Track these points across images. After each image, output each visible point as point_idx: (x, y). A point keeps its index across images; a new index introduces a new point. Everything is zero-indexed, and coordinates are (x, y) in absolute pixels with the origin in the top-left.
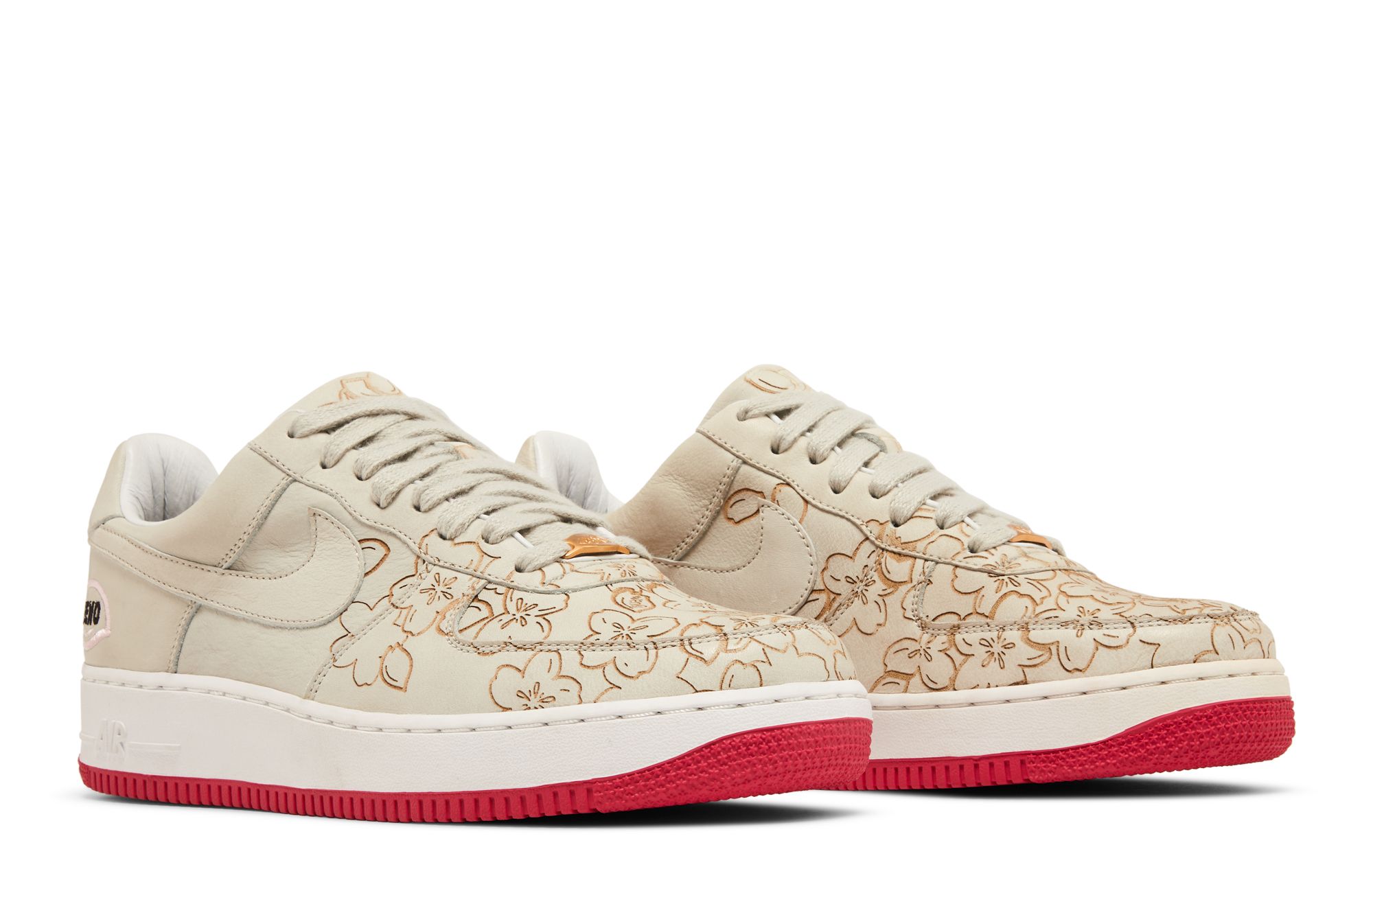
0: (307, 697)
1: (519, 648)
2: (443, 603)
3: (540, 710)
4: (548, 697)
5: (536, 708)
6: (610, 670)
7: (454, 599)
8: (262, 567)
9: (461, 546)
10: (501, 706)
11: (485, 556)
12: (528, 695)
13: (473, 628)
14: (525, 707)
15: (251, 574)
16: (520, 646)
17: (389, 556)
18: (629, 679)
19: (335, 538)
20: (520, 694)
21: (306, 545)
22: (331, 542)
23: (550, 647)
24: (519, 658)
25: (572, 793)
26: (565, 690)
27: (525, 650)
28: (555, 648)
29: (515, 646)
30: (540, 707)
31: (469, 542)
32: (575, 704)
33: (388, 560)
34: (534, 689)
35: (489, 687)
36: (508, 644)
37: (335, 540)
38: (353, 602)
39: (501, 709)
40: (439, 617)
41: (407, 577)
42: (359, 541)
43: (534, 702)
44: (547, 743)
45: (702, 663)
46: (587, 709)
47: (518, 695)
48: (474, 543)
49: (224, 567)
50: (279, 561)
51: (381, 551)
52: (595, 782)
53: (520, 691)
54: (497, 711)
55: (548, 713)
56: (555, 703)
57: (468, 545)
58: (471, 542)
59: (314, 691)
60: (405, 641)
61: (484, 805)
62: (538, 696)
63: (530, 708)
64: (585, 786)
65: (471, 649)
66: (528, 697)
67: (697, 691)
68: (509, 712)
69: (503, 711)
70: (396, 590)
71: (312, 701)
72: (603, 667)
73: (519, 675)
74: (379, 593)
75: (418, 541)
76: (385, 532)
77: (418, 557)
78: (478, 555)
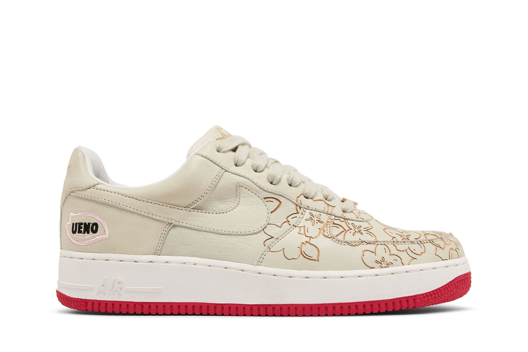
0: (257, 265)
1: (368, 243)
2: (320, 225)
3: (387, 268)
4: (389, 263)
5: (385, 267)
6: (409, 251)
7: (324, 223)
8: (210, 208)
9: (317, 202)
10: (369, 267)
11: (329, 206)
12: (380, 262)
13: (340, 235)
14: (381, 267)
15: (206, 212)
16: (368, 242)
17: (281, 205)
18: (418, 255)
19: (250, 196)
20: (377, 262)
21: (233, 199)
22: (249, 198)
23: (381, 243)
24: (371, 247)
25: (407, 301)
26: (395, 260)
27: (371, 244)
28: (383, 243)
29: (366, 243)
30: (387, 267)
31: (320, 200)
32: (401, 266)
33: (281, 206)
34: (382, 260)
35: (362, 259)
36: (363, 242)
37: (251, 197)
38: (268, 224)
39: (370, 268)
40: (322, 231)
41: (293, 214)
42: (264, 198)
43: (384, 265)
44: (396, 281)
45: (441, 249)
46: (406, 267)
47: (376, 262)
48: (322, 200)
49: (190, 208)
50: (221, 206)
51: (277, 203)
52: (416, 296)
53: (376, 261)
54: (369, 269)
55: (391, 269)
56: (393, 265)
57: (319, 201)
58: (321, 200)
59: (260, 262)
60: (310, 240)
61: (368, 307)
62: (385, 263)
63: (383, 267)
64: (413, 298)
65: (346, 243)
66: (380, 263)
67: (443, 260)
68: (374, 269)
69: (371, 269)
70: (289, 219)
71: (260, 266)
72: (406, 250)
73: (374, 254)
74: (281, 220)
75: (295, 199)
76: (278, 195)
77: (297, 205)
78: (326, 206)
